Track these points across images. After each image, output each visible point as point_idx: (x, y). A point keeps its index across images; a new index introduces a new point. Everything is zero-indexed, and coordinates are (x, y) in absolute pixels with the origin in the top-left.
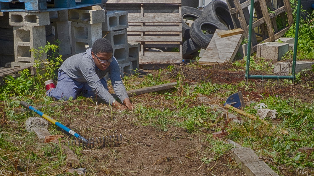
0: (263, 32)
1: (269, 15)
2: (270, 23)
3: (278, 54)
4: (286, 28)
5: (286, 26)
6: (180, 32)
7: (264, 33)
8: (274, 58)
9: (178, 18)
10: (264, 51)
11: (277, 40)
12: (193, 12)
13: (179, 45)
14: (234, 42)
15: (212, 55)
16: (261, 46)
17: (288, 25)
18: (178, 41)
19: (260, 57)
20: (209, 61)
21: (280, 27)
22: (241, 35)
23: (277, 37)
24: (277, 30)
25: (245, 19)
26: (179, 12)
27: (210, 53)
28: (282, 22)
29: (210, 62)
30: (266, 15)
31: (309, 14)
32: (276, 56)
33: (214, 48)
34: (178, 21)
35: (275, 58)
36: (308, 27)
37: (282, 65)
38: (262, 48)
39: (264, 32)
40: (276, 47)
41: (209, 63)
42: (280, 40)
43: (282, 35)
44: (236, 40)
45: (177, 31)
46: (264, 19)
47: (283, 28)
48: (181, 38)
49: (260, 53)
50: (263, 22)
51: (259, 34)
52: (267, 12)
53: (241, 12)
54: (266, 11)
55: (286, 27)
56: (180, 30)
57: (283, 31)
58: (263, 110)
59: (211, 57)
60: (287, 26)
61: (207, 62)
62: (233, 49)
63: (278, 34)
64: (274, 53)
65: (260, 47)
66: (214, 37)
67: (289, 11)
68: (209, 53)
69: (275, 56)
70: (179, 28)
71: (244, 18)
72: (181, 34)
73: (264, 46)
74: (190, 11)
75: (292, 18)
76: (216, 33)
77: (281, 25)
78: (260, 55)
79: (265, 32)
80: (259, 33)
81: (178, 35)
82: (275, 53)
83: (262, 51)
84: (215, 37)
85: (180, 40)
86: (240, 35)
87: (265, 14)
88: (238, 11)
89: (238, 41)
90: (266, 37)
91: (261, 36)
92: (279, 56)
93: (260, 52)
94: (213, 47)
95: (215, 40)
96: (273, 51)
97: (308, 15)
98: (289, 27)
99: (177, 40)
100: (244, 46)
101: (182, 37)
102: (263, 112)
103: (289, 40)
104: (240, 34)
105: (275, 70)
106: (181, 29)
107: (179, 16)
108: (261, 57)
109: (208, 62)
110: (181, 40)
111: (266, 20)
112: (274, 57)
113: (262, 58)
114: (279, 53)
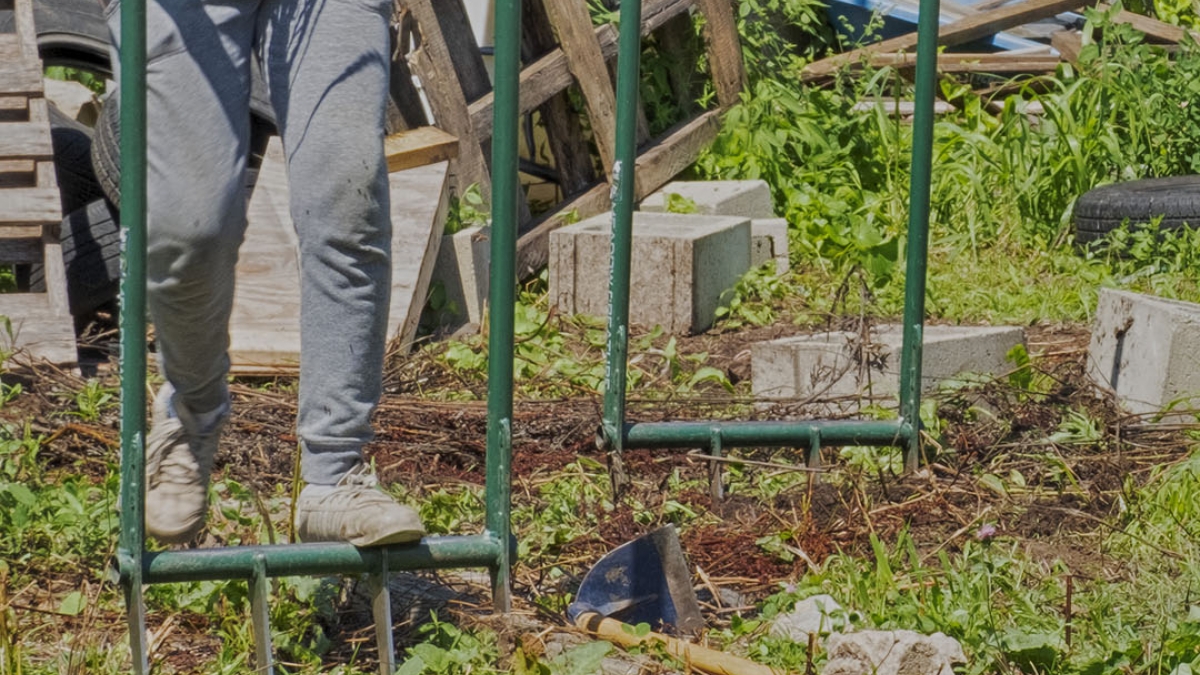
0: (564, 151)
1: (599, 36)
2: (602, 87)
3: (694, 285)
4: (701, 119)
5: (703, 102)
6: (38, 159)
7: (570, 156)
8: (670, 317)
9: (22, 68)
10: (596, 271)
11: (656, 200)
12: (90, 25)
13: (37, 245)
14: (405, 216)
15: (278, 309)
16: (576, 237)
17: (715, 99)
18: (34, 217)
19: (575, 311)
20: (266, 348)
21: (663, 113)
22: (443, 166)
23: (650, 176)
24: (645, 131)
25: (450, 64)
26: (21, 29)
27: (259, 293)
28: (669, 80)
29: (272, 354)
30: (575, 33)
31: (851, 29)
32: (679, 301)
33: (278, 261)
34: (18, 84)
35: (675, 315)
36: (843, 111)
37: (802, 356)
38: (581, 254)
39: (567, 147)
40: (680, 246)
41: (269, 361)
42: (676, 197)
43: (679, 166)
44: (416, 202)
45: (23, 153)
46: (566, 65)
47: (680, 119)
48: (50, 198)
49: (571, 285)
50: (561, 81)
51: (532, 163)
52: (580, 13)
53: (422, 18)
54: (574, 12)
55: (698, 110)
56: (42, 145)
57: (687, 138)
58: (870, 641)
59: (273, 317)
60: (710, 107)
61: (252, 352)
62: (411, 261)
63: (656, 161)
64: (668, 281)
65: (571, 249)
66: (264, 188)
67: (718, 10)
68: (249, 291)
69: (672, 304)
70: (33, 131)
71: (447, 57)
72: (47, 173)
73: (594, 237)
74: (68, 17)
75: (733, 49)
76: (273, 158)
77: (664, 99)
78: (569, 297)
79: (575, 148)
80: (533, 153)
81: (28, 180)
82: (674, 286)
83: (581, 272)
84: (267, 185)
85: (44, 211)
86: (438, 172)
87: (570, 31)
88: (409, 13)
89: (434, 210)
90: (584, 183)
91: (547, 175)
92: (700, 303)
93: (571, 278)
94: (270, 254)
95: (273, 210)
96: (655, 272)
97: (844, 31)
98: (718, 110)
99: (25, 211)
100: (468, 244)
101: (56, 192)
102: (868, 650)
103: (734, 194)
104: (436, 160)
105: (760, 388)
106: (48, 139)
107: (18, 53)
108: (580, 310)
109: (261, 353)
110: (52, 211)
111: (579, 71)
112: (665, 309)
113: (587, 316)
114: (701, 283)
